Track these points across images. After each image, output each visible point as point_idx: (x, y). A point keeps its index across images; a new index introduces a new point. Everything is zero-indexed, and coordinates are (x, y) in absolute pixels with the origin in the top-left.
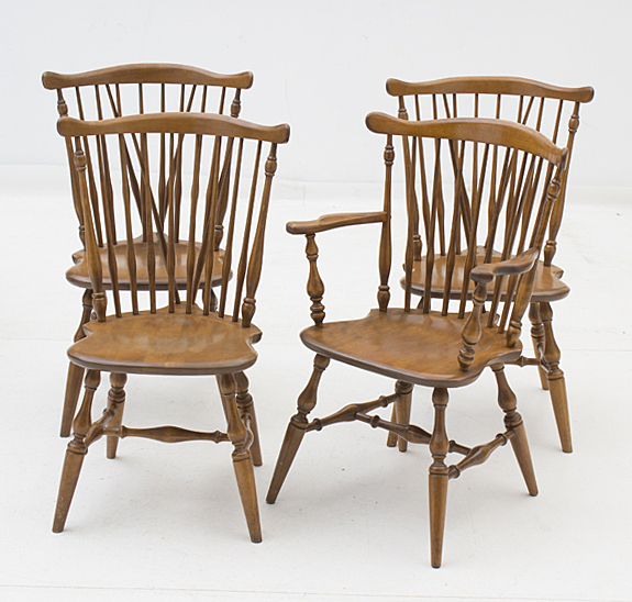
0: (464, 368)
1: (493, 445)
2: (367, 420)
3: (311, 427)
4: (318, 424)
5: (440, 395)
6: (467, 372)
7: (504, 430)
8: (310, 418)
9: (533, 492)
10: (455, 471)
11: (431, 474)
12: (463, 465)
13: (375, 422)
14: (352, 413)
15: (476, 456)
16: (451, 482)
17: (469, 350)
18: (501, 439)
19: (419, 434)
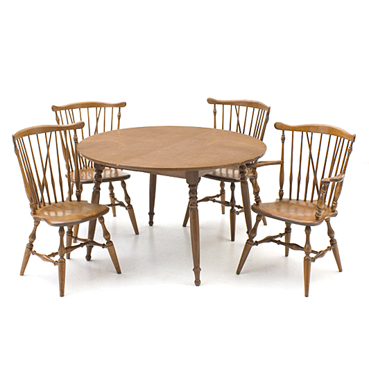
0: (317, 218)
1: (326, 250)
2: (276, 242)
3: (254, 244)
4: (257, 243)
5: (308, 229)
6: (318, 220)
7: (330, 245)
8: (254, 240)
9: (340, 271)
10: (314, 260)
11: (305, 260)
12: (316, 257)
13: (279, 242)
14: (269, 239)
15: (320, 254)
16: (312, 264)
17: (320, 212)
18: (329, 248)
19: (296, 247)
